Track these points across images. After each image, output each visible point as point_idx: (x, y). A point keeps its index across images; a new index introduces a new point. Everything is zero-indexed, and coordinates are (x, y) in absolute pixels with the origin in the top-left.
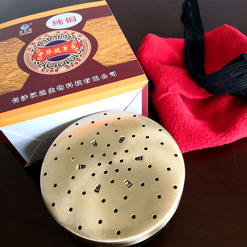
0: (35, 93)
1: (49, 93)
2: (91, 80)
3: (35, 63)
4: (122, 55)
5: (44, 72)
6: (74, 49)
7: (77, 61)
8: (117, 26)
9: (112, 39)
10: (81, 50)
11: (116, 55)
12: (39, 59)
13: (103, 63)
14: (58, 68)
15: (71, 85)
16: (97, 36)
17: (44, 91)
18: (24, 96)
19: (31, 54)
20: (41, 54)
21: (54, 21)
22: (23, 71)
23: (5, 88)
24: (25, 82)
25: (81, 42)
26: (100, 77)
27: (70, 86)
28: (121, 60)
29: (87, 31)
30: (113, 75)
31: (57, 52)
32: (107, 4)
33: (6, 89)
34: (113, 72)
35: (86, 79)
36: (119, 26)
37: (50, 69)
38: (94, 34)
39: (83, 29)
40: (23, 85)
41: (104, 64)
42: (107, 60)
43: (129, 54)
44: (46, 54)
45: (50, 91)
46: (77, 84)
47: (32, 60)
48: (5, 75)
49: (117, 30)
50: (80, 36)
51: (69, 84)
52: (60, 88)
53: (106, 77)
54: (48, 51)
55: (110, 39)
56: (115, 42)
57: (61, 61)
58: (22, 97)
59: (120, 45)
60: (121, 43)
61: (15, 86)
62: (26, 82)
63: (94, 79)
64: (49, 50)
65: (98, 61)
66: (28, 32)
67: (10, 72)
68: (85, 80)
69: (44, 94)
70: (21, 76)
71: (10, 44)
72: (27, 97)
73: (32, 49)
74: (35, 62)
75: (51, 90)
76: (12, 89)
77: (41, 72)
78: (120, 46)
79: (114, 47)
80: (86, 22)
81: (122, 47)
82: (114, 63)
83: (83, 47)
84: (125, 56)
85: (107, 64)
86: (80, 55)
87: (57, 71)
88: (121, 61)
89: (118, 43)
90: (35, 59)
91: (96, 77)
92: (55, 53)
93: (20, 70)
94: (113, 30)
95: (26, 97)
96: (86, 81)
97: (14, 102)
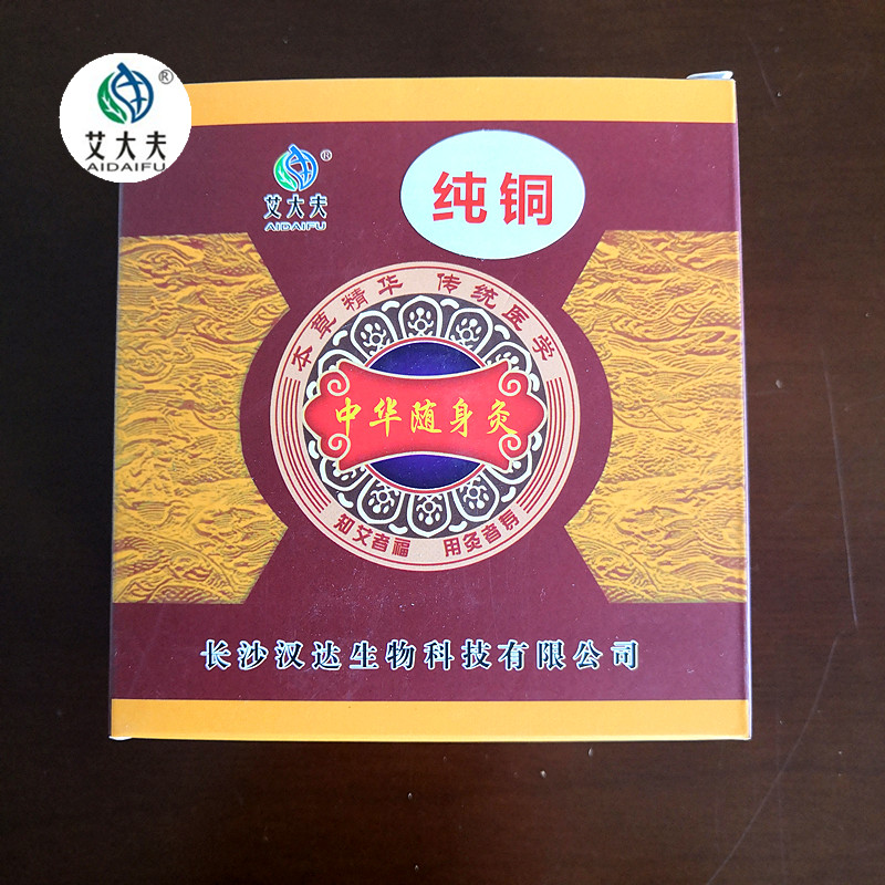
0: (298, 646)
1: (351, 667)
2: (530, 656)
3: (316, 463)
4: (694, 554)
5: (348, 537)
6: (501, 432)
7: (496, 521)
8: (733, 332)
9: (685, 422)
10: (528, 452)
11: (669, 541)
12: (335, 444)
13: (602, 573)
14: (410, 534)
15: (443, 652)
16: (622, 379)
17: (332, 648)
18: (249, 647)
19: (306, 399)
20: (348, 413)
21: (445, 176)
22: (260, 497)
23: (179, 569)
24: (261, 565)
25: (541, 393)
26: (570, 650)
27: (440, 659)
28: (682, 582)
29: (584, 320)
30: (622, 660)
31: (421, 427)
32: (734, 119)
33: (180, 574)
34: (629, 644)
35: (512, 644)
36: (741, 335)
37: (375, 530)
38: (612, 354)
39: (570, 298)
40: (252, 581)
41: (603, 583)
42: (622, 561)
43: (725, 553)
44: (372, 424)
45: (357, 658)
46: (468, 655)
47: (309, 438)
48: (182, 487)
49: (723, 358)
50: (543, 346)
51: (439, 645)
52: (399, 654)
53: (595, 659)
54: (382, 403)
55: (673, 422)
56: (691, 447)
57: (429, 496)
58: (243, 648)
59: (706, 479)
60: (716, 462)
61: (218, 576)
62: (266, 567)
63: (544, 657)
64: (388, 399)
65: (586, 554)
66: (307, 219)
67: (204, 479)
68: (507, 647)
69: (333, 664)
70: (248, 522)
71: (213, 276)
72: (263, 652)
73: (313, 357)
74: (316, 456)
75: (364, 657)
76: (205, 586)
77: (336, 531)
78: (704, 488)
79: (678, 480)
80: (593, 248)
81: (709, 498)
82: (651, 588)
83: (543, 432)
84: (705, 558)
85: (619, 584)
86: (519, 488)
87: (402, 549)
88: (682, 586)
89: (703, 461)
90: (319, 438)
91: (555, 644)
92: (414, 430)
93: (246, 484)
94: (706, 354)
95: (260, 654)
96: (508, 654)
97: (210, 665)
